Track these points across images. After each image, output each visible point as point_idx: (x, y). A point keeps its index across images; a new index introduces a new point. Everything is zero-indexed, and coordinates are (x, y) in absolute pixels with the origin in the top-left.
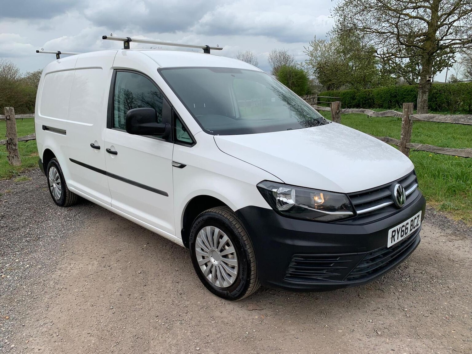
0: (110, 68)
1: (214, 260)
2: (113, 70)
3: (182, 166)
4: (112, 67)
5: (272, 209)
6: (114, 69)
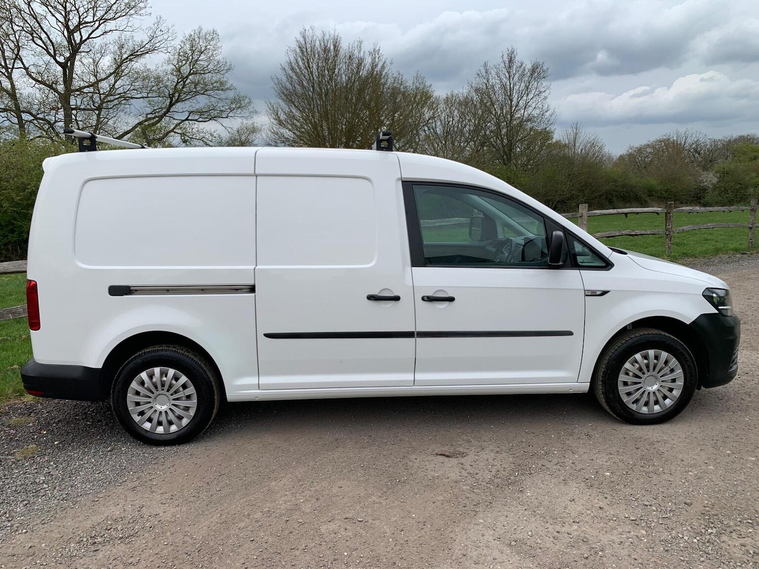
0: (396, 179)
1: (651, 388)
2: (400, 182)
3: (604, 293)
4: (399, 178)
5: (718, 312)
6: (403, 182)
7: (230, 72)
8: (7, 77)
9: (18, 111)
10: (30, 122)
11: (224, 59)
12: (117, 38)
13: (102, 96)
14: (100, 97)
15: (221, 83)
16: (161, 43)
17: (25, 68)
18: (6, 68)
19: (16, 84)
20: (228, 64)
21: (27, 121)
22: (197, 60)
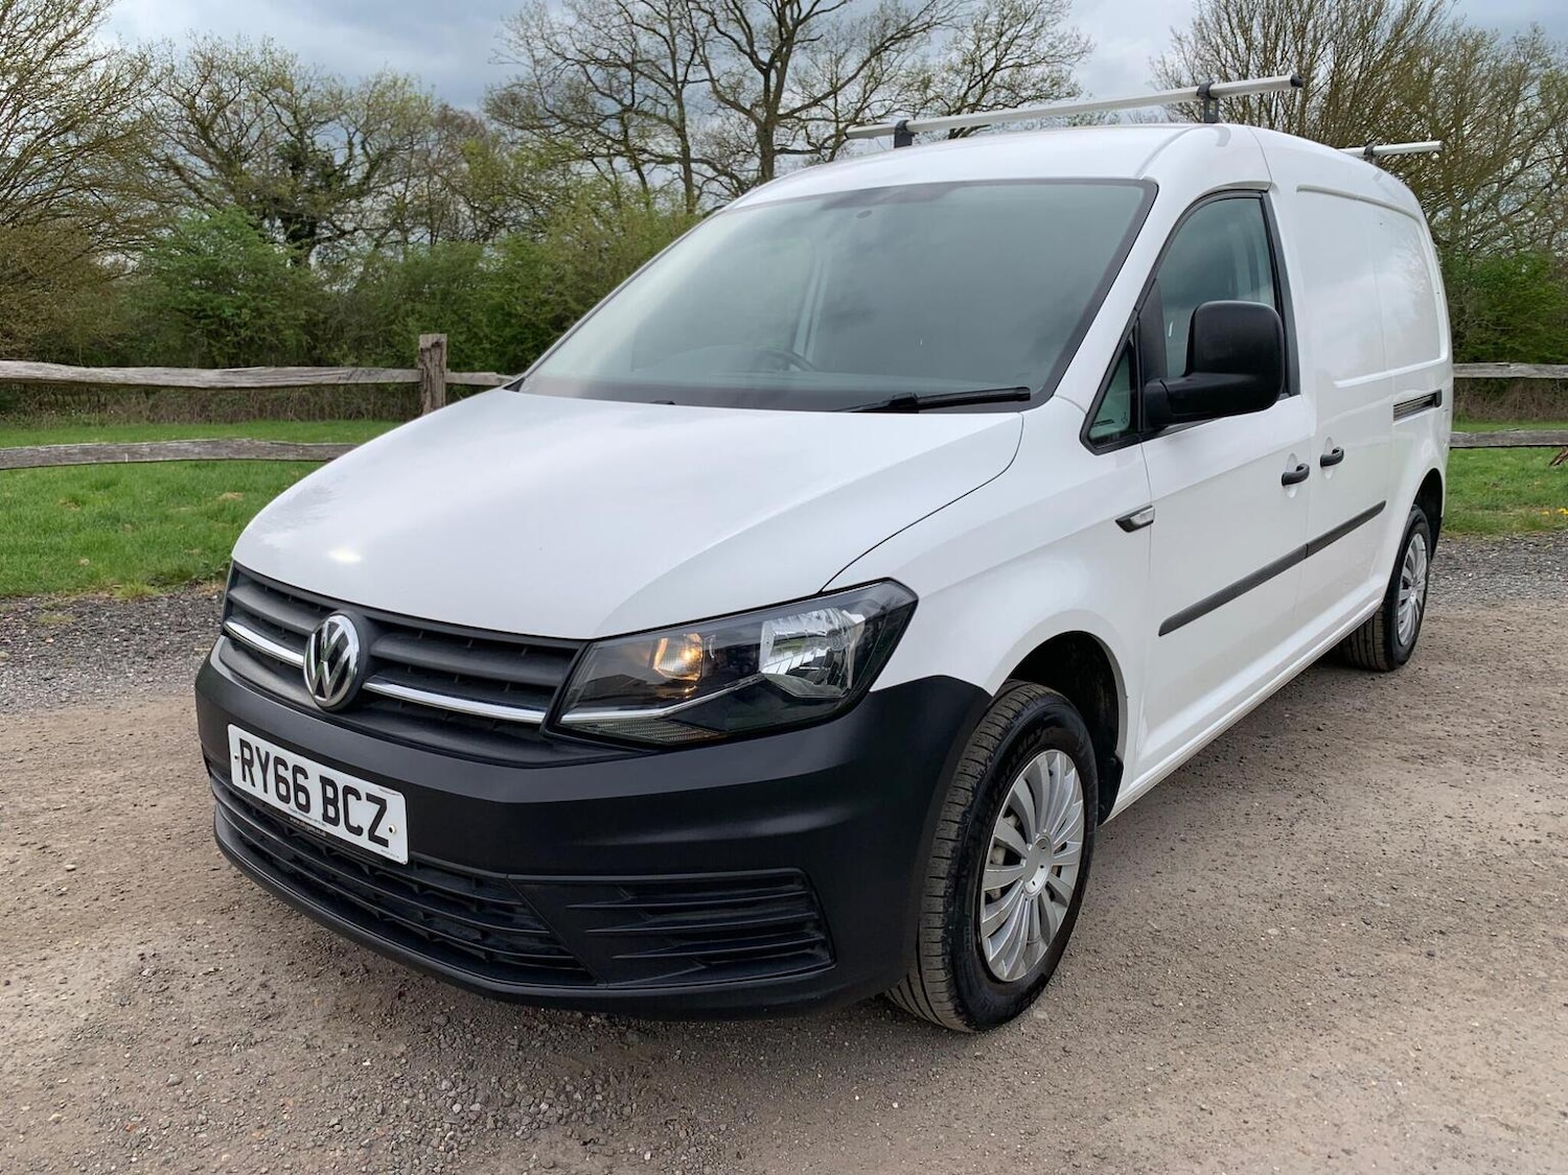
7: (1083, 59)
8: (674, 98)
9: (685, 159)
10: (713, 179)
11: (1073, 29)
12: (878, 8)
13: (841, 126)
14: (838, 127)
15: (1055, 83)
16: (951, 7)
17: (712, 80)
18: (674, 81)
19: (687, 109)
20: (1083, 40)
21: (709, 179)
22: (1017, 37)
